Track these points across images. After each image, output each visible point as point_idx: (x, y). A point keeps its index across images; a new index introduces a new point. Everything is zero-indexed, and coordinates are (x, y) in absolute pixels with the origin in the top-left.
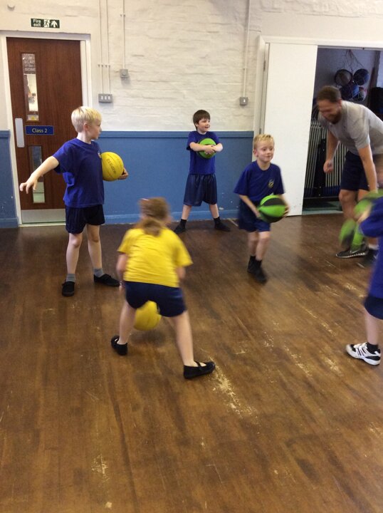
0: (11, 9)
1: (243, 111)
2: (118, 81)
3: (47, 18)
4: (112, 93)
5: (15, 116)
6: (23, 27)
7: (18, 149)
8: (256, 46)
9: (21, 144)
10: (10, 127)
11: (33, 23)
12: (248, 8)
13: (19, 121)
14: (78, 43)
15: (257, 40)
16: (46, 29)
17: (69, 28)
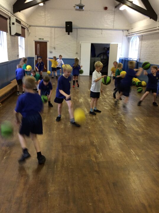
0: (36, 37)
1: (77, 55)
2: (53, 49)
3: (41, 38)
4: (52, 51)
5: (35, 54)
6: (37, 40)
7: (35, 60)
8: (79, 43)
9: (36, 60)
10: (34, 57)
11: (39, 39)
12: (77, 36)
13: (36, 56)
14: (47, 42)
15: (79, 42)
16: (41, 40)
17: (45, 40)
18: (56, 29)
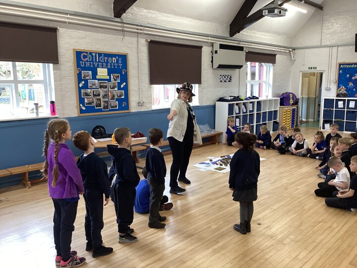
0: (304, 65)
2: (333, 84)
3: (313, 67)
6: (306, 69)
11: (309, 68)
14: (322, 73)
16: (313, 70)
17: (319, 69)
18: (340, 48)
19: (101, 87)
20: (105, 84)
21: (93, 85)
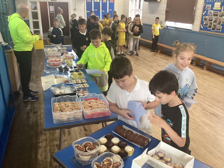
19: (214, 15)
20: (217, 13)
21: (210, 14)
